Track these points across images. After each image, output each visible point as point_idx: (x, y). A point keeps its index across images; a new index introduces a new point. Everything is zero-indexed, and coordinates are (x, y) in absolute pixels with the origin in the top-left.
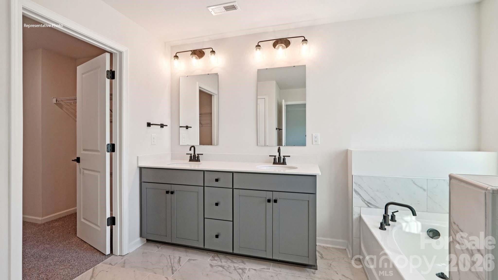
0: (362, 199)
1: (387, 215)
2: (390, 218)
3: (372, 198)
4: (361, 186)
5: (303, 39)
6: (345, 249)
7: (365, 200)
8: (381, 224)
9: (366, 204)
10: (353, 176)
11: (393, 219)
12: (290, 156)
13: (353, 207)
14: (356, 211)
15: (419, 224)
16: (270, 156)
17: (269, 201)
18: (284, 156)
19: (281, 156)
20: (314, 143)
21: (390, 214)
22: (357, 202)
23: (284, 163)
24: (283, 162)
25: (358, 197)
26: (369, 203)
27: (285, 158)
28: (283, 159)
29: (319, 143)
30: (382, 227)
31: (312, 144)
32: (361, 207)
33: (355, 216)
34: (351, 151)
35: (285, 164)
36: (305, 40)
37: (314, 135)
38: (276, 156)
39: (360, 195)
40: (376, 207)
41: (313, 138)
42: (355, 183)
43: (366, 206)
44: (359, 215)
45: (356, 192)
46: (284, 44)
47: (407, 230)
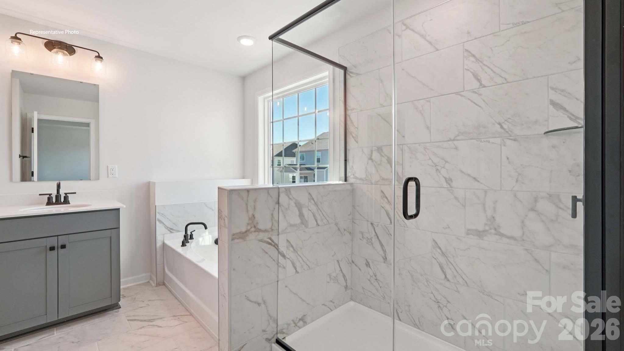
0: (165, 227)
1: (187, 235)
2: (189, 238)
3: (174, 224)
4: (164, 215)
5: (97, 55)
6: (149, 282)
7: (168, 227)
8: (183, 242)
9: (168, 230)
10: (157, 207)
11: (191, 238)
12: (75, 193)
13: (157, 236)
14: (159, 239)
15: (211, 236)
16: (40, 195)
17: (52, 249)
18: (66, 194)
19: (60, 194)
20: (110, 176)
21: (189, 233)
22: (160, 230)
23: (66, 201)
24: (63, 201)
25: (161, 225)
26: (172, 229)
27: (68, 196)
28: (64, 197)
29: (117, 176)
30: (183, 244)
31: (108, 177)
32: (164, 234)
33: (159, 244)
34: (154, 183)
35: (68, 203)
36: (99, 57)
37: (110, 167)
38: (51, 194)
39: (163, 223)
40: (178, 231)
41: (109, 170)
42: (158, 213)
43: (169, 232)
44: (163, 242)
45: (159, 221)
46: (66, 50)
47: (203, 244)
